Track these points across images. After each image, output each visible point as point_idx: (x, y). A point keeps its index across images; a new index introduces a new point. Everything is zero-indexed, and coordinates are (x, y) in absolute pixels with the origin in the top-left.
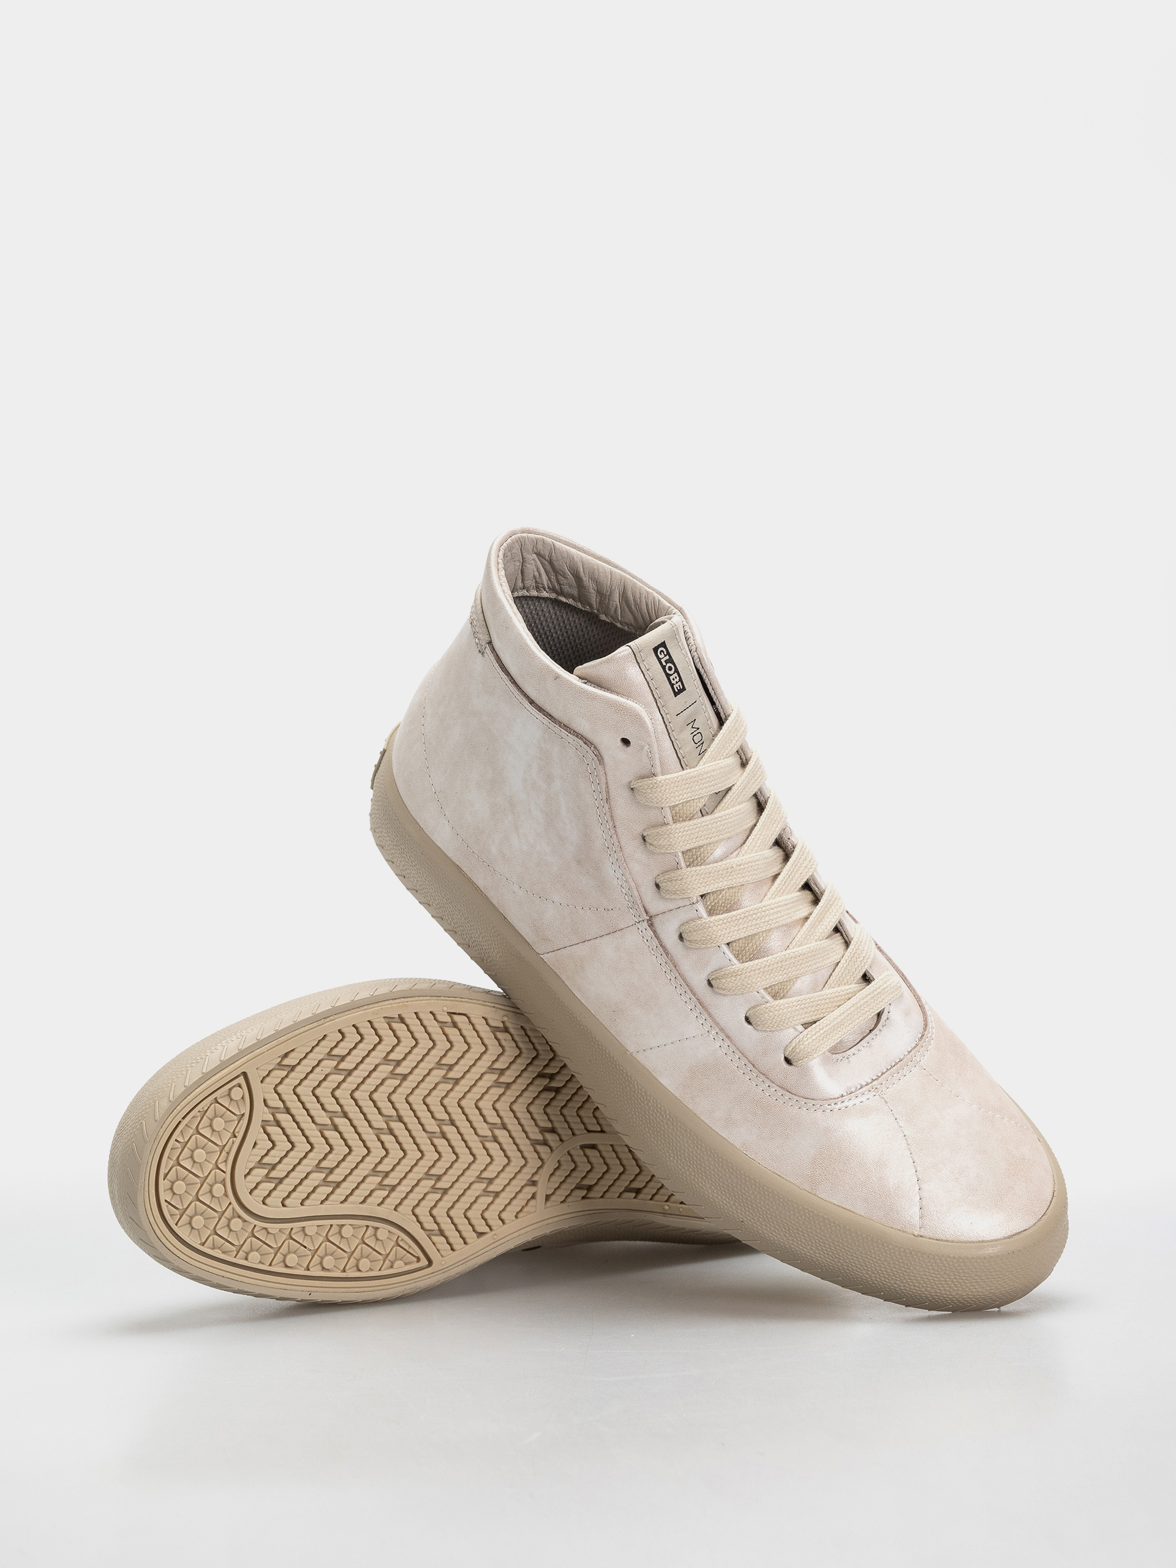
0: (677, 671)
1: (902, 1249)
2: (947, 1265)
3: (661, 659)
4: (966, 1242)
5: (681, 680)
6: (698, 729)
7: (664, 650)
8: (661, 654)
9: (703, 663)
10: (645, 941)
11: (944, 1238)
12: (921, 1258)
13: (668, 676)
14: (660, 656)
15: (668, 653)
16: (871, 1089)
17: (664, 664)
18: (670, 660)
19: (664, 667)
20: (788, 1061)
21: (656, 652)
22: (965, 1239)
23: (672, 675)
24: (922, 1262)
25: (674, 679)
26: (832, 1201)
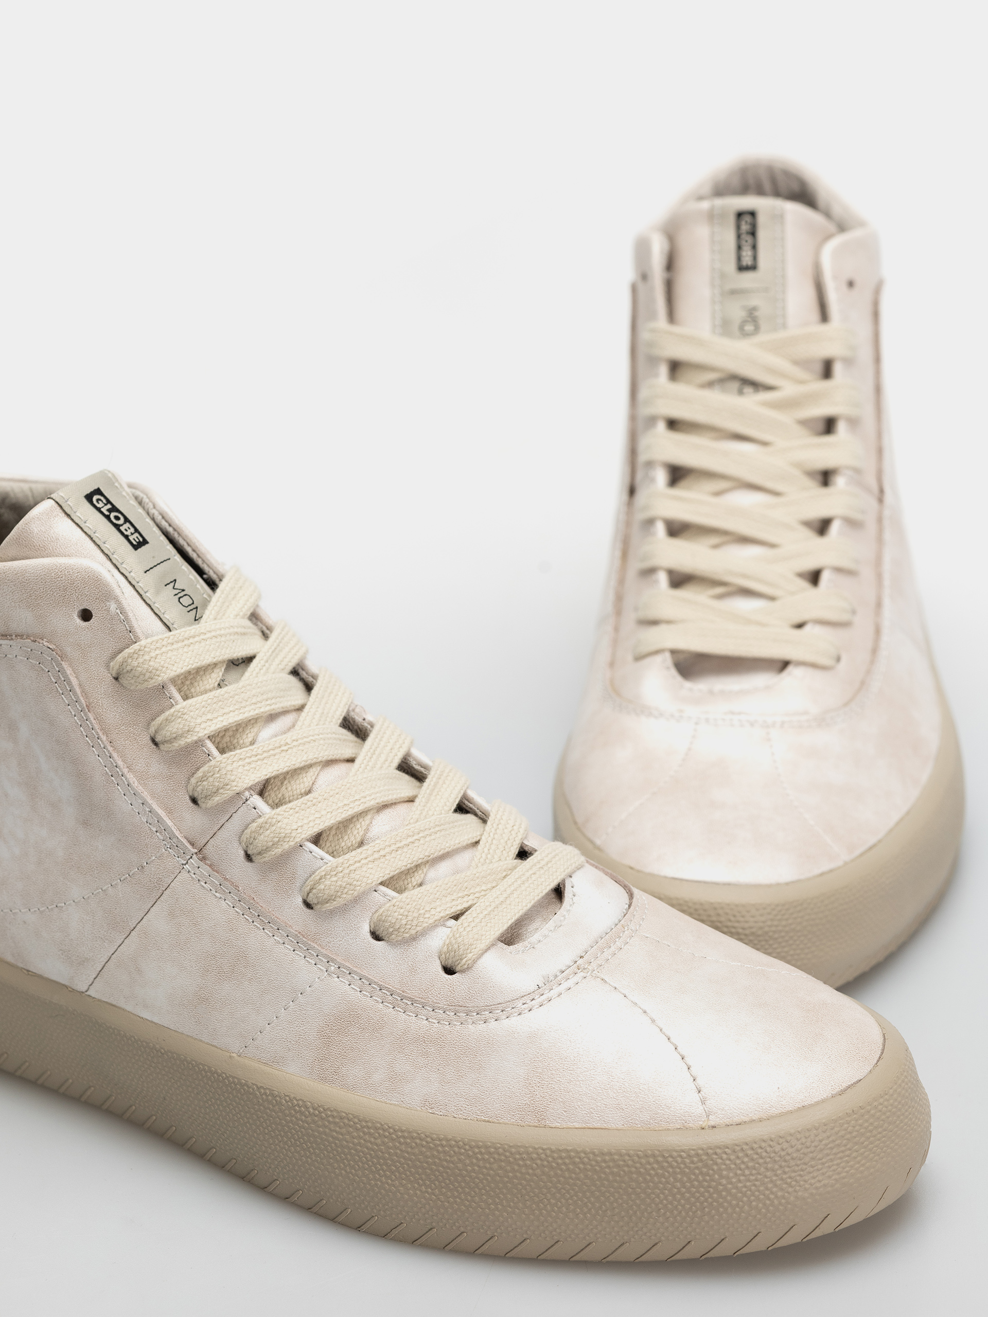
0: (127, 520)
1: (692, 1152)
2: (764, 1154)
3: (100, 508)
4: (781, 1115)
5: (136, 530)
6: (183, 590)
7: (102, 498)
8: (99, 503)
9: (167, 518)
10: (203, 884)
11: (746, 1119)
12: (725, 1156)
13: (117, 527)
14: (98, 506)
15: (109, 502)
16: (576, 970)
17: (107, 513)
18: (114, 509)
19: (108, 517)
20: (449, 971)
21: (91, 502)
22: (777, 1112)
23: (122, 525)
24: (728, 1162)
25: (126, 530)
26: (570, 1125)
